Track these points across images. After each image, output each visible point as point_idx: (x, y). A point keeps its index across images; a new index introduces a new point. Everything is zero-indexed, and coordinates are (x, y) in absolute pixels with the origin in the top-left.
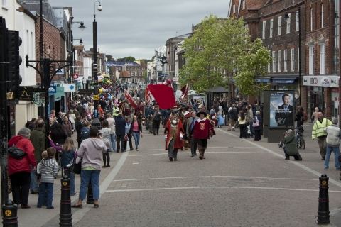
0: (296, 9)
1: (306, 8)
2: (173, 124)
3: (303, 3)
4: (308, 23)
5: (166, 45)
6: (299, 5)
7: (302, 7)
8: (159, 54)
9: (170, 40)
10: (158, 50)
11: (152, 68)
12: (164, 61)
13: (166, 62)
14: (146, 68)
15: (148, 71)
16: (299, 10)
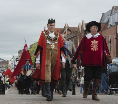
0: (73, 38)
1: (77, 38)
2: (50, 39)
3: (75, 36)
4: (77, 44)
5: (18, 53)
6: (74, 37)
7: (75, 38)
8: (14, 57)
9: (20, 51)
10: (14, 56)
11: (11, 64)
12: (17, 60)
13: (18, 60)
14: (8, 63)
15: (9, 65)
16: (74, 39)
